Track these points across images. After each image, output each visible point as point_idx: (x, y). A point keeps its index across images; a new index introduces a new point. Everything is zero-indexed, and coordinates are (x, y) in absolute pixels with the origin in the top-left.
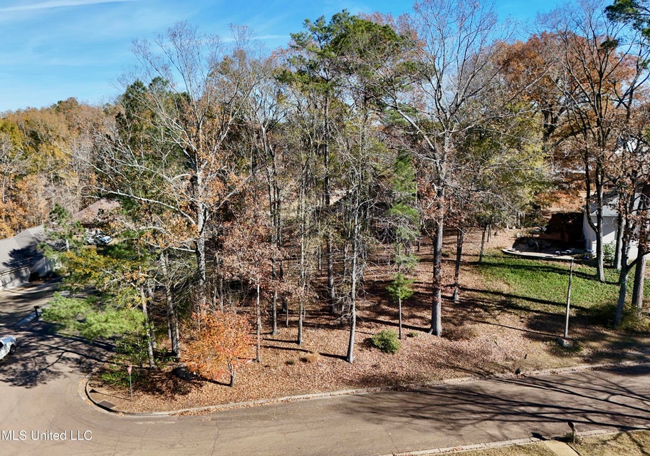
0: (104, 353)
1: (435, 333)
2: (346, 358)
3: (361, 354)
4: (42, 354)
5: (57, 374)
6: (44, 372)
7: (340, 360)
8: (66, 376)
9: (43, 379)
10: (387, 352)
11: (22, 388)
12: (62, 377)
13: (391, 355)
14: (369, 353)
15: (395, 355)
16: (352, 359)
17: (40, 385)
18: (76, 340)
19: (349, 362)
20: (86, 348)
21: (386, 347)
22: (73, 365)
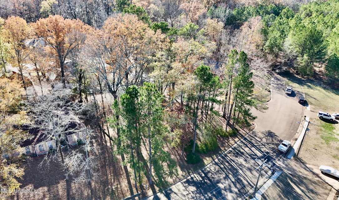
0: (247, 137)
4: (268, 144)
5: (262, 133)
6: (266, 135)
8: (260, 131)
9: (266, 132)
11: (272, 131)
12: (261, 132)
17: (267, 130)
18: (256, 146)
20: (252, 140)
22: (257, 135)
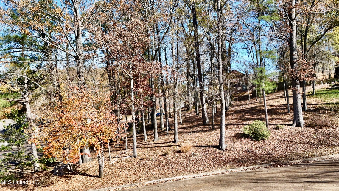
1: (298, 125)
2: (219, 147)
3: (233, 143)
7: (212, 149)
10: (257, 140)
13: (262, 142)
14: (240, 142)
15: (266, 142)
16: (224, 146)
19: (221, 149)
21: (256, 136)
